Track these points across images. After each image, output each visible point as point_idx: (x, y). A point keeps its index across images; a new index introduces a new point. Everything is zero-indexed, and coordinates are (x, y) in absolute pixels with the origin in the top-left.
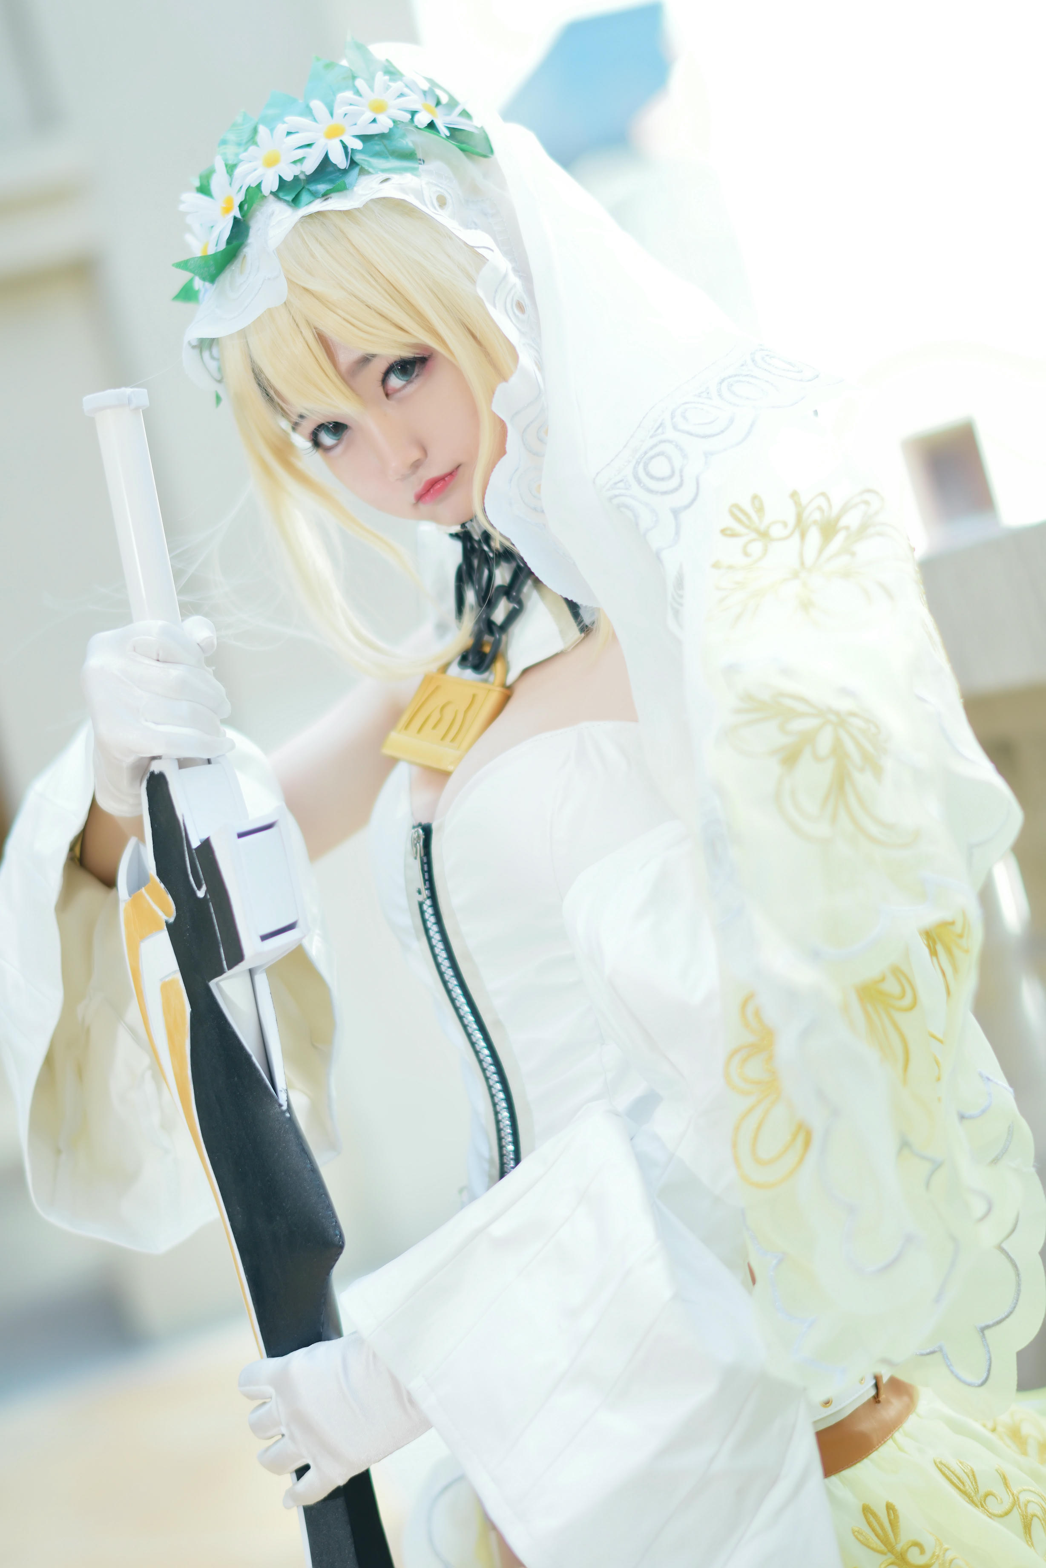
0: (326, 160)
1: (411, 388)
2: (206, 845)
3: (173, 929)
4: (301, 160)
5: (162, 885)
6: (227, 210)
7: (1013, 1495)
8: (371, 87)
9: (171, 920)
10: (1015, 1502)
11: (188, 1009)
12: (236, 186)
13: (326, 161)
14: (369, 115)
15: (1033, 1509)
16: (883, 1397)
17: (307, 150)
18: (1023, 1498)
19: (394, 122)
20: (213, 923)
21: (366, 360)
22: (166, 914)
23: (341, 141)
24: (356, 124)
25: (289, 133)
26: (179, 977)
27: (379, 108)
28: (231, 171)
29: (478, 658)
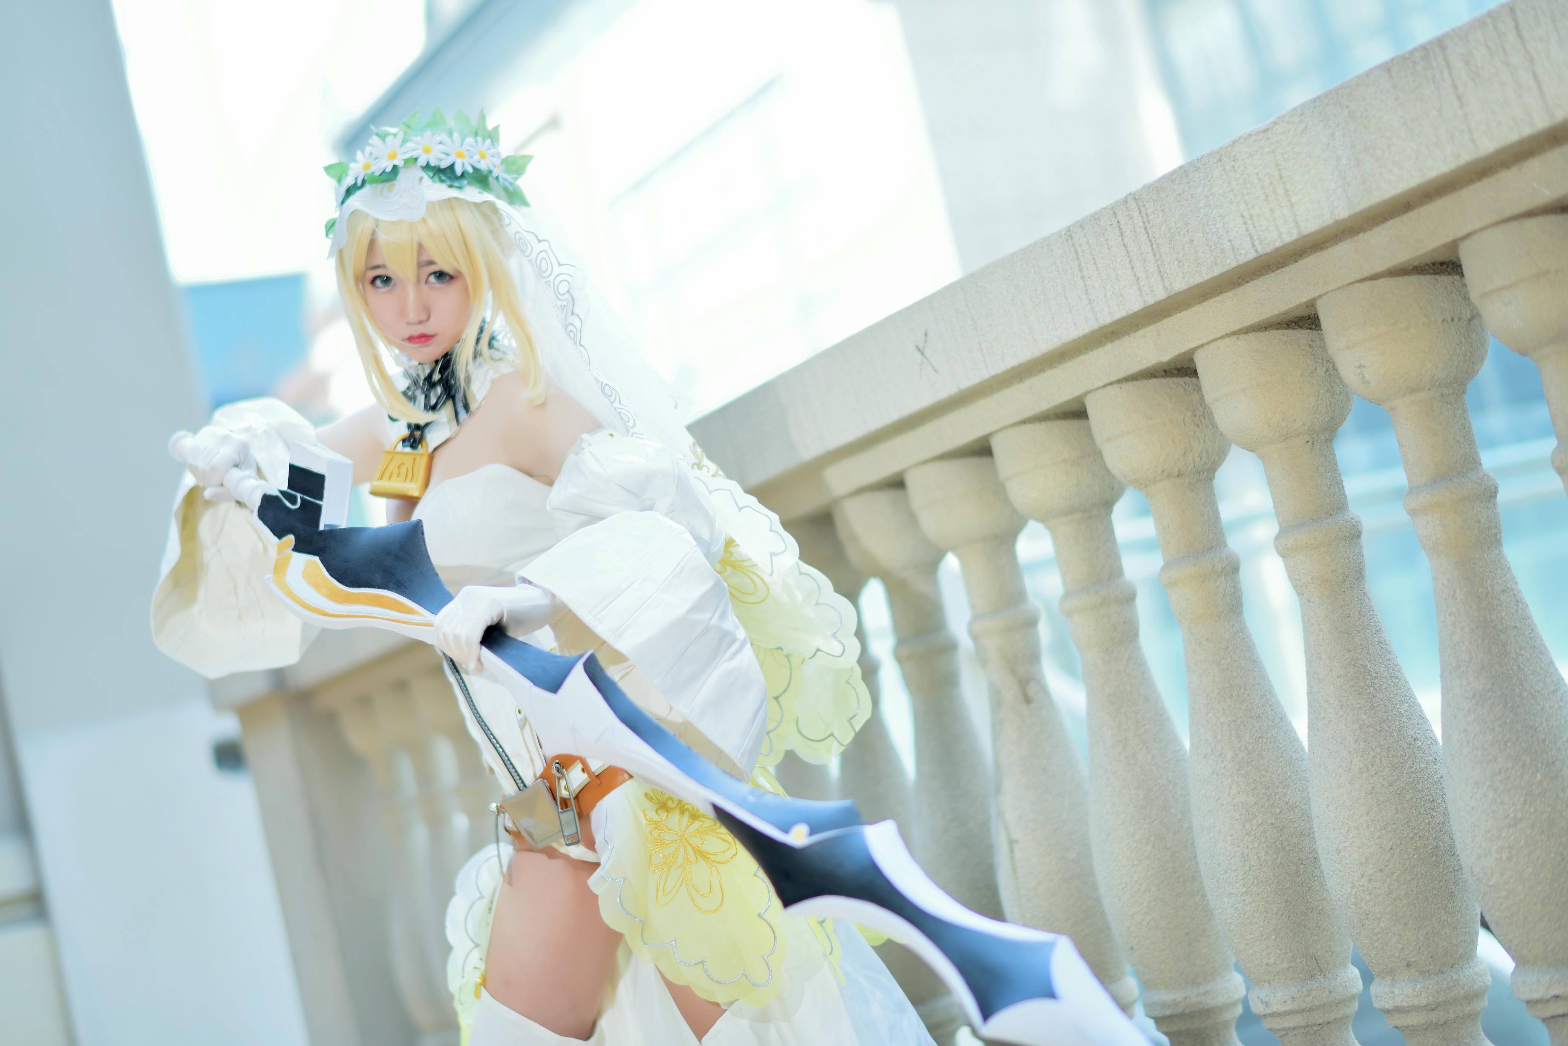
1: (438, 285)
4: (441, 159)
6: (393, 157)
12: (404, 150)
17: (445, 155)
19: (489, 169)
21: (431, 263)
23: (462, 161)
24: (472, 158)
25: (440, 142)
27: (484, 157)
28: (404, 141)
29: (412, 441)
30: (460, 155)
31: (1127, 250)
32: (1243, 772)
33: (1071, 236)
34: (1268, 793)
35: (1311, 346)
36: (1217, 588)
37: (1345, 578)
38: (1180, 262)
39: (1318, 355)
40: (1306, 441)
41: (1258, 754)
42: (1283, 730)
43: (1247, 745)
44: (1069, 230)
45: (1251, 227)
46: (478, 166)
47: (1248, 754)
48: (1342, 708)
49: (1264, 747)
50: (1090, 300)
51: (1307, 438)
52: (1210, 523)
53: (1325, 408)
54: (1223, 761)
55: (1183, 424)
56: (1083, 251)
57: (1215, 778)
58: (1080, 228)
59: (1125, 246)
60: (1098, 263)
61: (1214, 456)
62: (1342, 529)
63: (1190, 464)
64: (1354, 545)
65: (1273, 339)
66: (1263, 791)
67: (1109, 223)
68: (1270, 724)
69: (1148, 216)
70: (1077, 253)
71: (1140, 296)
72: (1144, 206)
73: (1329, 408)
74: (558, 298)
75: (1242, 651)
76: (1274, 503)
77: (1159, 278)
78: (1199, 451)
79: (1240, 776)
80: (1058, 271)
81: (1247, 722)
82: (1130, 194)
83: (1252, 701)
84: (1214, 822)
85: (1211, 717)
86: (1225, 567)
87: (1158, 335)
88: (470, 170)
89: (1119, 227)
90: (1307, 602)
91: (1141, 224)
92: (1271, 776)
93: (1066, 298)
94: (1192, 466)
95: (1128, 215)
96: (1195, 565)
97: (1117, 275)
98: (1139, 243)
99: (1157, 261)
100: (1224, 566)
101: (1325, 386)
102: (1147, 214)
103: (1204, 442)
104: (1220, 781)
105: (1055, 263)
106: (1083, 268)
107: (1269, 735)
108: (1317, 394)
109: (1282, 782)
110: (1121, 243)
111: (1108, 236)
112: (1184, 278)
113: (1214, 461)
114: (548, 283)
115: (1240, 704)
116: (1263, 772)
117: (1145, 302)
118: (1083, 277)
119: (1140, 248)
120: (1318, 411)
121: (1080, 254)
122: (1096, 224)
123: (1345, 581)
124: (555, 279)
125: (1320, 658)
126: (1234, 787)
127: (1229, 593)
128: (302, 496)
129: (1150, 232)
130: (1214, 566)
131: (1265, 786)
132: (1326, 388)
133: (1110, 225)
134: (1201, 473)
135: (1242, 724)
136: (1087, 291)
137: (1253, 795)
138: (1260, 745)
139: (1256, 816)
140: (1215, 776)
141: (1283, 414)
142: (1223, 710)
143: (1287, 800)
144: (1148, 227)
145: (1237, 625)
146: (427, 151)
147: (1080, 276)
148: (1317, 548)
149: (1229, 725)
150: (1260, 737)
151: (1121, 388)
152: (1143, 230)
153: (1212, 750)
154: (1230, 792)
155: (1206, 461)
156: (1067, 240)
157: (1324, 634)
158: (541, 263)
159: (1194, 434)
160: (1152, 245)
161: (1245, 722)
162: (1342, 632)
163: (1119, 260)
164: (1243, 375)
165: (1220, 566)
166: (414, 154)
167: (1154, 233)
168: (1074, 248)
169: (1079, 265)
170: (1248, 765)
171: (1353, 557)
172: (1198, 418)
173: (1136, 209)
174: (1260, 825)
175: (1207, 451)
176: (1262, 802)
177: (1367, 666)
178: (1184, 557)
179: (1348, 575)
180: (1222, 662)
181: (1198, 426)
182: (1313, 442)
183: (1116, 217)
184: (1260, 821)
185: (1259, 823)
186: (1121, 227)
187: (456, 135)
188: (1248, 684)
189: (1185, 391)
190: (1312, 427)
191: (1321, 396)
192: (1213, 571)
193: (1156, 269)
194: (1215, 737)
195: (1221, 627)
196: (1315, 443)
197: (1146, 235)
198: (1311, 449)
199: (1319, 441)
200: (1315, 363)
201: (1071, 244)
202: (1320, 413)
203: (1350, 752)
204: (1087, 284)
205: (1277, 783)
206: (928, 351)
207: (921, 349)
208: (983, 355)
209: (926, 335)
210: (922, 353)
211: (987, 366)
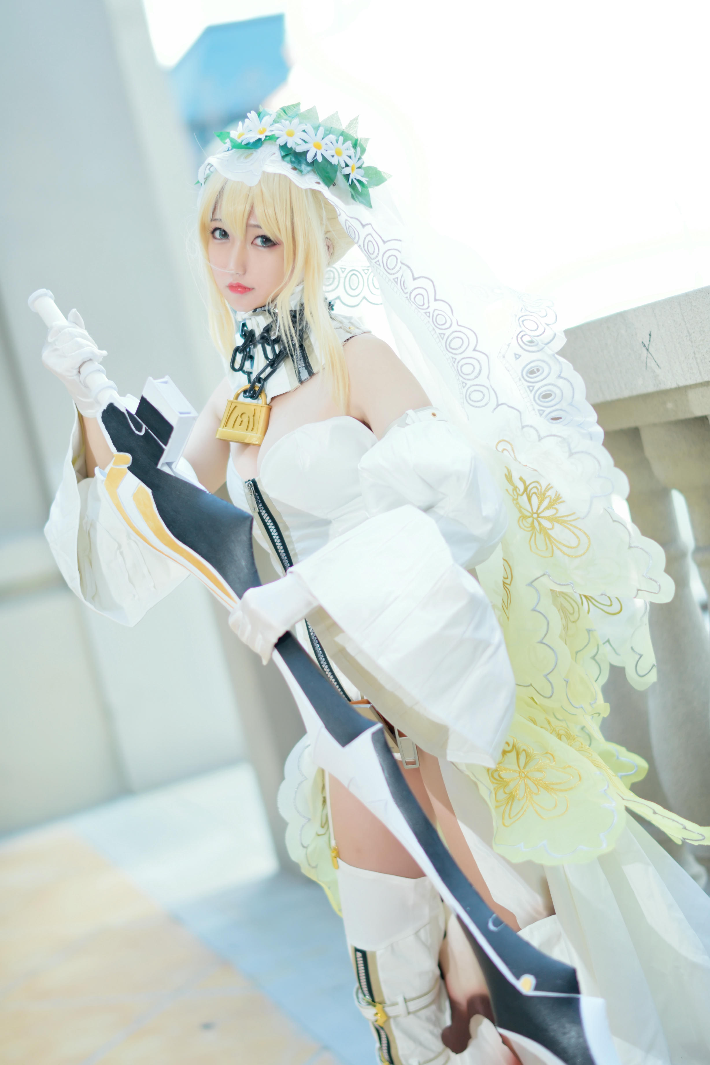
1: (262, 249)
4: (298, 145)
6: (261, 133)
8: (343, 143)
12: (272, 128)
13: (305, 153)
14: (333, 152)
17: (304, 143)
19: (338, 163)
20: (152, 437)
21: (258, 227)
23: (316, 151)
24: (327, 151)
25: (304, 131)
27: (339, 153)
28: (275, 122)
29: (252, 392)
30: (316, 146)
46: (330, 159)
74: (389, 273)
88: (320, 160)
114: (378, 263)
124: (382, 258)
128: (147, 428)
146: (289, 134)
158: (368, 249)
166: (278, 134)
206: (650, 350)
207: (647, 346)
208: (697, 363)
209: (650, 335)
210: (648, 350)
211: (700, 373)
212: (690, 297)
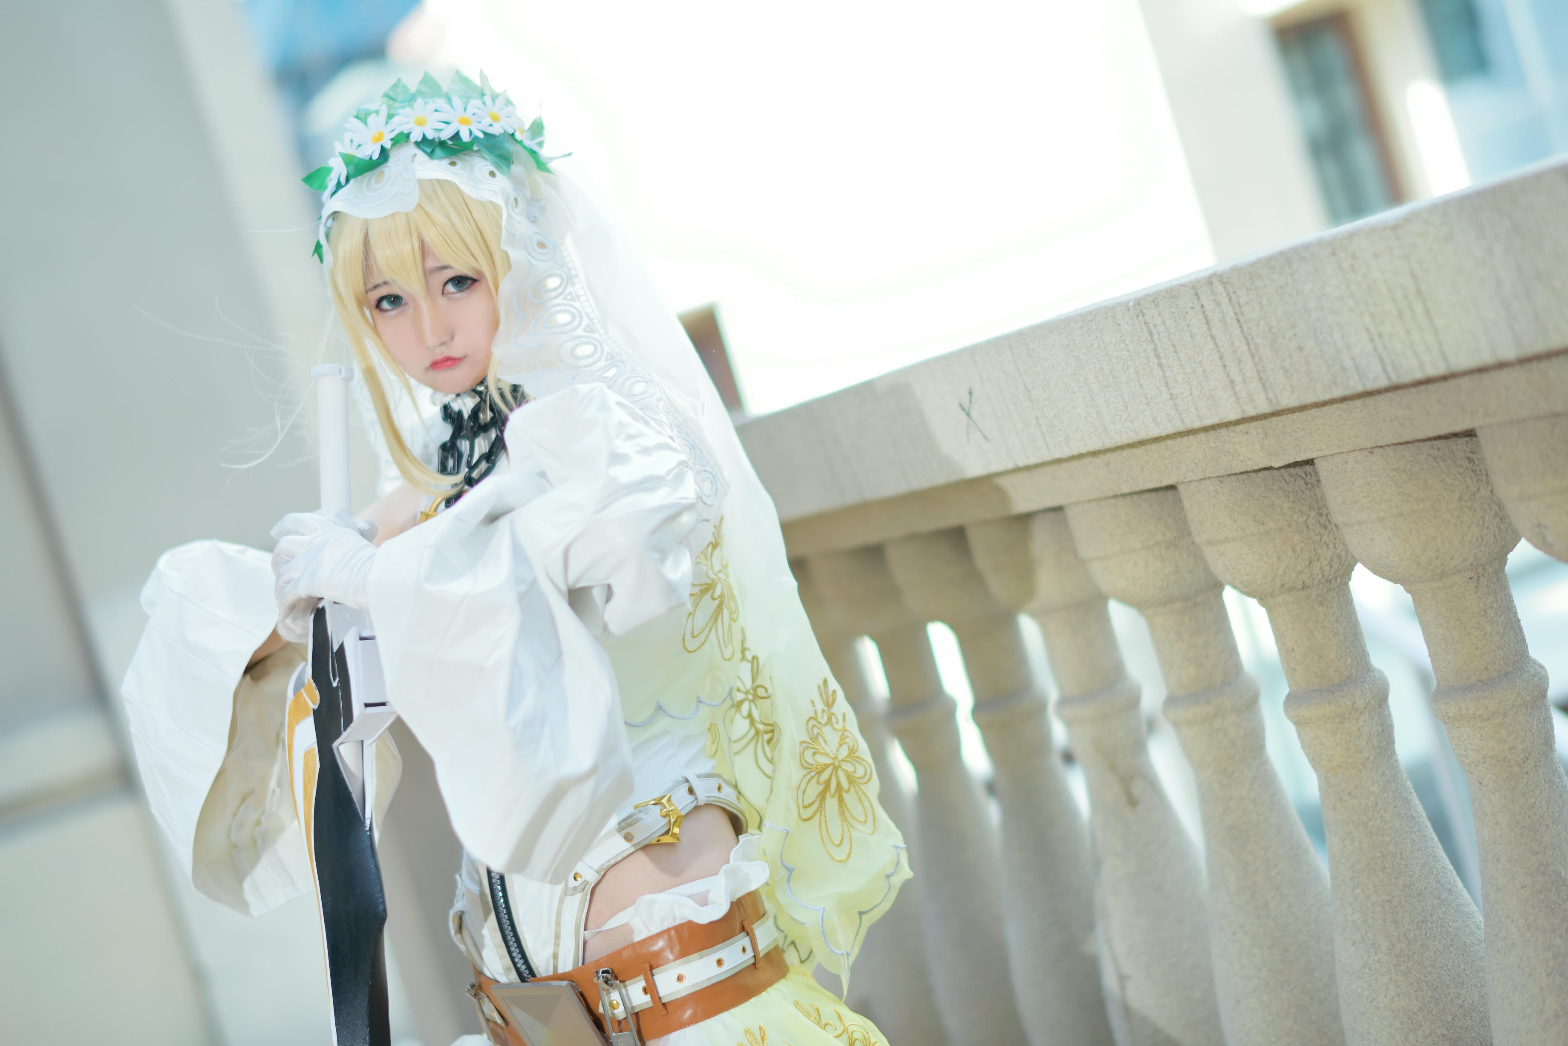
0: (457, 134)
1: (458, 295)
2: (342, 648)
3: (317, 714)
4: (441, 130)
5: (314, 684)
6: (381, 139)
7: (844, 1025)
8: (493, 105)
9: (316, 707)
10: (846, 1030)
11: (318, 767)
12: (391, 127)
13: (456, 136)
14: (488, 120)
15: (855, 1036)
16: (759, 965)
17: (444, 125)
18: (851, 1029)
19: (505, 131)
20: (339, 702)
21: (443, 267)
22: (314, 704)
23: (469, 128)
24: (480, 122)
25: (435, 110)
26: (316, 746)
27: (496, 119)
28: (390, 117)
30: (464, 122)
31: (1216, 344)
32: (1403, 968)
33: (1141, 311)
34: (1437, 996)
35: (1470, 460)
36: (1359, 729)
37: (1527, 755)
38: (1286, 371)
39: (1480, 471)
40: (1469, 577)
41: (1421, 945)
42: (1453, 907)
43: (1407, 932)
44: (1139, 304)
45: (1380, 347)
46: (490, 130)
47: (1409, 944)
48: (1529, 929)
49: (1428, 935)
50: (1172, 395)
51: (1469, 574)
52: (1347, 644)
53: (1492, 538)
54: (1376, 953)
55: (1305, 527)
56: (1159, 333)
57: (1368, 973)
58: (1153, 304)
59: (1213, 337)
60: (1179, 352)
61: (1349, 559)
62: (1522, 693)
63: (1318, 574)
64: (1538, 711)
65: (1419, 454)
66: (1430, 993)
67: (1190, 305)
68: (1436, 901)
69: (1240, 307)
70: (1151, 333)
71: (1237, 403)
72: (1235, 292)
73: (1498, 537)
75: (1396, 806)
76: (1429, 652)
77: (1260, 387)
78: (1329, 559)
79: (1399, 973)
80: (1128, 351)
81: (1406, 902)
82: (1215, 274)
83: (1411, 873)
84: (1368, 1027)
85: (1359, 894)
86: (1369, 702)
87: (1266, 435)
88: (481, 136)
89: (1204, 312)
90: (1477, 784)
91: (1232, 315)
92: (1438, 973)
93: (1141, 386)
94: (1320, 576)
95: (1215, 300)
96: (1329, 702)
97: (1205, 371)
98: (1230, 337)
99: (1256, 364)
100: (1367, 701)
101: (1492, 509)
102: (1239, 304)
103: (1335, 546)
104: (1374, 977)
105: (1124, 340)
106: (1160, 354)
107: (1435, 918)
108: (1481, 523)
109: (1454, 979)
110: (1208, 333)
111: (1190, 321)
112: (1293, 392)
113: (1349, 564)
115: (1396, 878)
116: (1429, 969)
117: (1243, 411)
118: (1160, 365)
119: (1232, 344)
120: (1484, 543)
121: (1156, 336)
122: (1174, 302)
123: (1527, 759)
125: (1498, 860)
126: (1392, 987)
127: (1376, 734)
129: (1244, 326)
130: (1354, 703)
131: (1432, 986)
132: (1493, 513)
133: (1192, 308)
134: (1333, 581)
135: (1399, 904)
136: (1167, 382)
137: (1417, 998)
138: (1424, 932)
139: (1421, 1026)
140: (1367, 971)
141: (1436, 551)
142: (1374, 886)
143: (1461, 1003)
144: (1242, 320)
145: (1387, 772)
146: (420, 123)
147: (1157, 363)
148: (1488, 719)
149: (1382, 906)
150: (1423, 921)
151: (1221, 482)
152: (1235, 322)
153: (1362, 937)
154: (1386, 993)
155: (1338, 568)
156: (1138, 316)
157: (1501, 829)
159: (1321, 539)
160: (1248, 344)
161: (1403, 902)
162: (1525, 827)
163: (1206, 354)
164: (1381, 500)
165: (1362, 702)
166: (405, 129)
167: (1250, 328)
168: (1147, 327)
169: (1155, 349)
170: (1409, 960)
171: (1537, 726)
172: (1325, 518)
173: (1224, 294)
174: (1427, 1036)
175: (1339, 557)
176: (1429, 1007)
177: (1560, 873)
178: (1315, 691)
179: (1532, 751)
180: (1371, 824)
181: (1326, 528)
182: (1478, 576)
183: (1199, 299)
184: (1427, 1032)
185: (1425, 1035)
186: (1206, 313)
187: (456, 100)
188: (1405, 851)
189: (1307, 484)
190: (1476, 562)
191: (1486, 524)
192: (1353, 709)
193: (1256, 374)
194: (1366, 921)
195: (1368, 778)
196: (1482, 579)
197: (1239, 330)
198: (1476, 587)
199: (1487, 575)
200: (1477, 482)
201: (1143, 322)
202: (1486, 546)
203: (1541, 989)
204: (1167, 375)
205: (1448, 982)
206: (974, 414)
207: (966, 409)
208: (1042, 432)
209: (970, 393)
210: (968, 415)
211: (1048, 446)
212: (1025, 337)
